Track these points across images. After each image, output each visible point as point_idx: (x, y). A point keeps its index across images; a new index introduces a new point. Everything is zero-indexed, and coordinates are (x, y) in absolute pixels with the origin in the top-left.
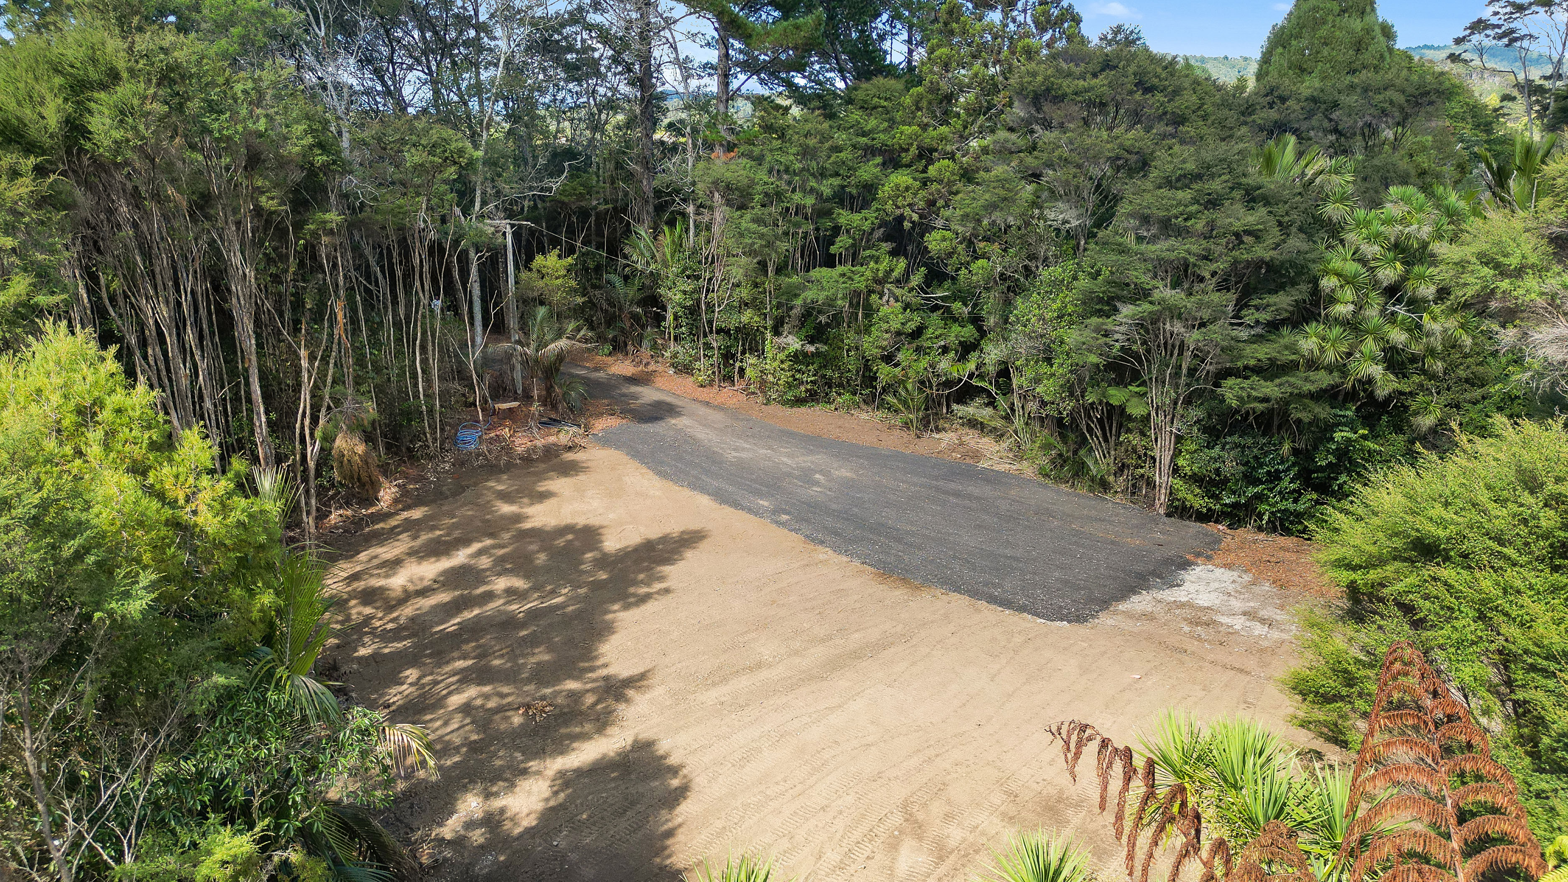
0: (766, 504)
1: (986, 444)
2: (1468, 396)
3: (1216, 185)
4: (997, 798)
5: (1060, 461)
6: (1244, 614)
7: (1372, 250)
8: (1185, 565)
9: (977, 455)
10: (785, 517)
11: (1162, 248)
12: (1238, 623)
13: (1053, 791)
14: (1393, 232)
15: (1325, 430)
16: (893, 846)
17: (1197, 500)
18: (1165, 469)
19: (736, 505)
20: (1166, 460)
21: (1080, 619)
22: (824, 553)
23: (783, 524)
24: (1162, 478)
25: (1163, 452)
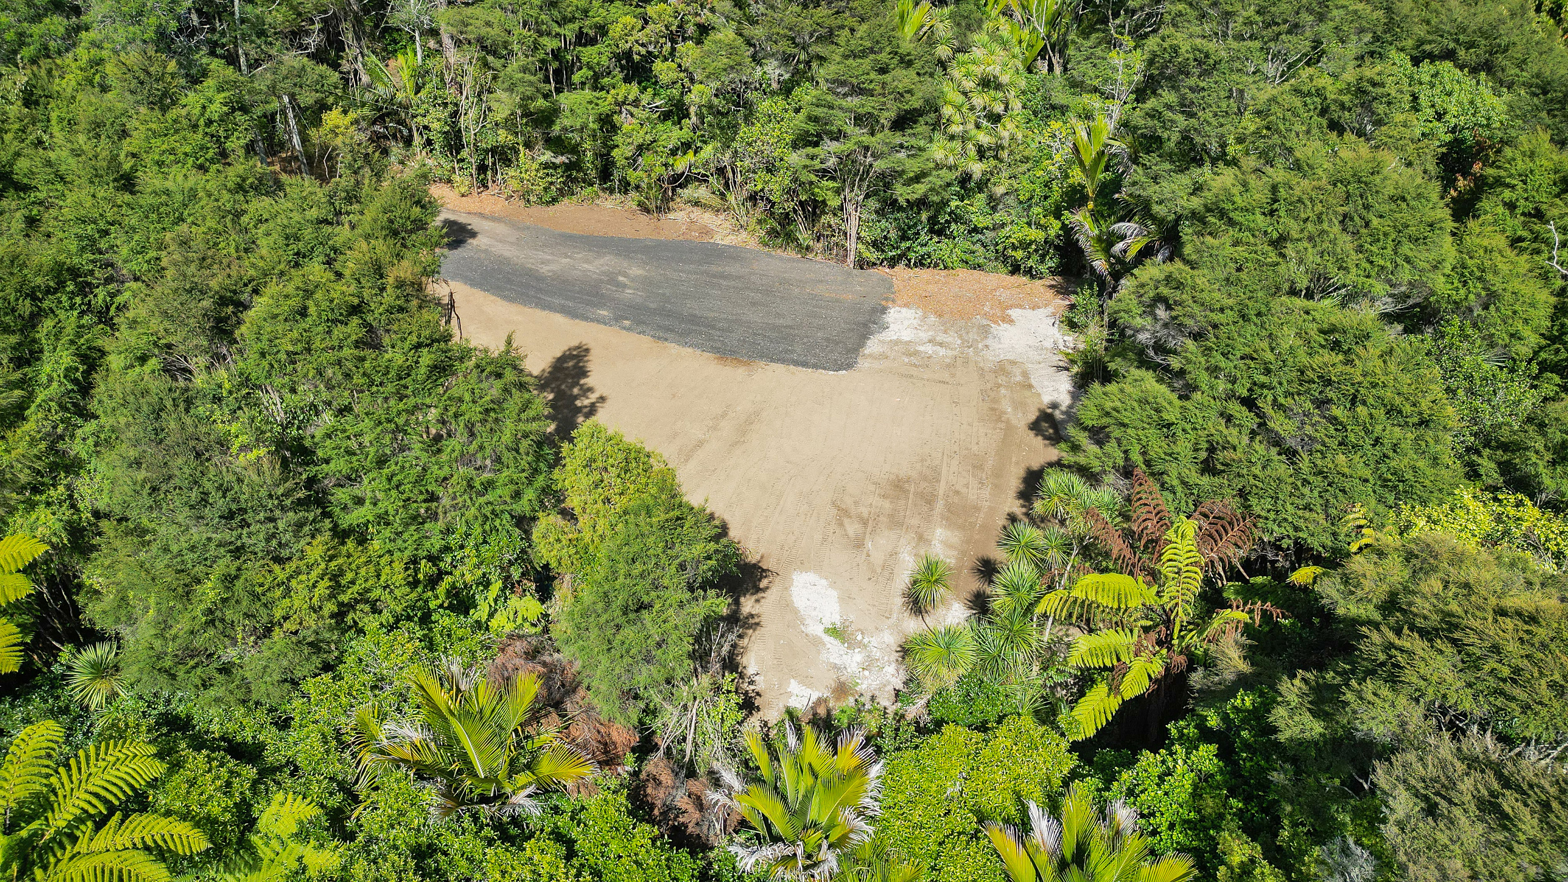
0: (605, 313)
1: (707, 218)
2: (1020, 170)
3: (884, 57)
4: (872, 488)
5: (773, 233)
6: (930, 341)
7: (969, 85)
8: (884, 310)
9: (706, 231)
10: (627, 323)
11: (853, 102)
12: (929, 349)
13: (892, 477)
14: (978, 70)
15: (945, 203)
16: (841, 524)
17: (872, 255)
18: (854, 239)
19: (586, 318)
20: (854, 234)
21: (849, 366)
22: (673, 349)
23: (629, 329)
24: (852, 245)
25: (852, 227)
